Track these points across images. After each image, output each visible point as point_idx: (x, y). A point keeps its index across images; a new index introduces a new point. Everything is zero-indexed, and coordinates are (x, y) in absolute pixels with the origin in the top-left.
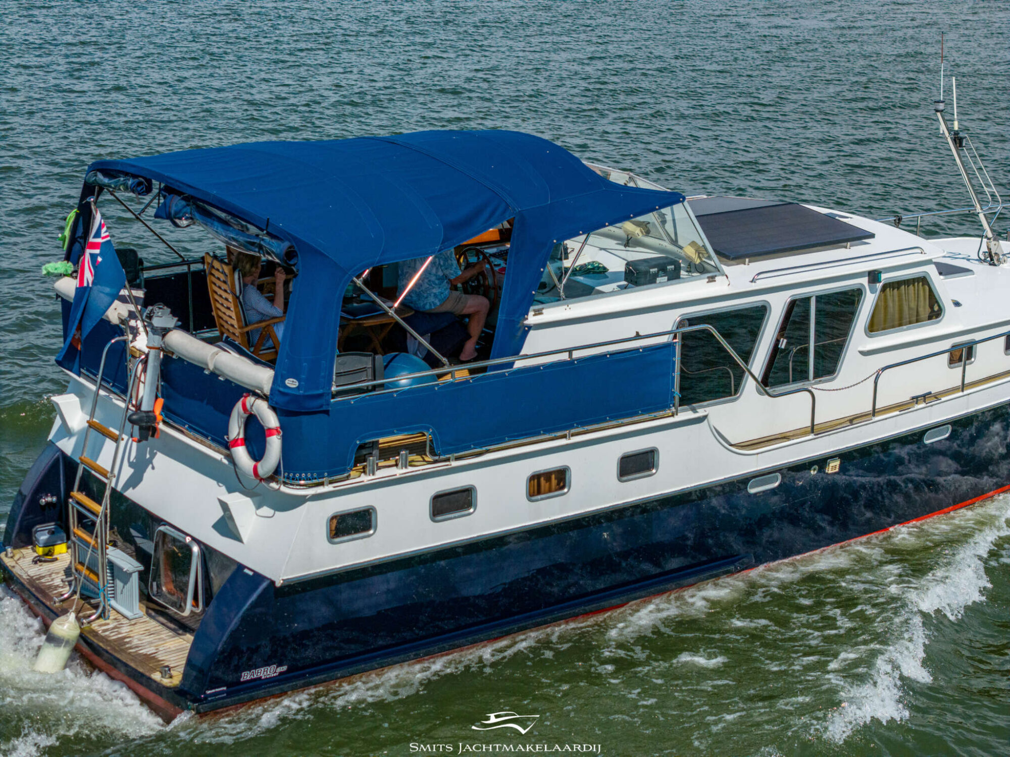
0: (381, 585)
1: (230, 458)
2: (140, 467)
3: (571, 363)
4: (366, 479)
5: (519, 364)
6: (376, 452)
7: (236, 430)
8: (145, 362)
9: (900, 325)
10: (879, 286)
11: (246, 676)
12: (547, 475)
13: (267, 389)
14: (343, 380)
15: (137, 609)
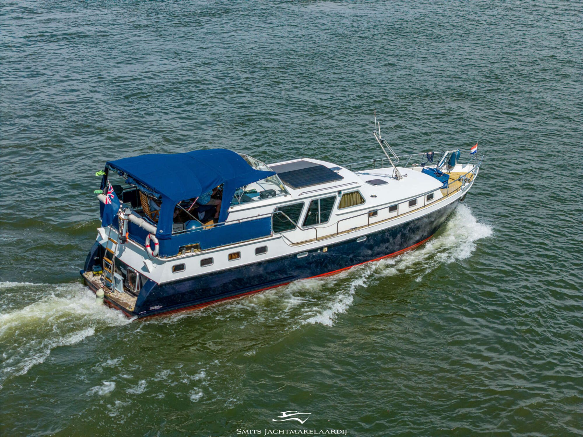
0: (188, 284)
1: (146, 250)
2: (121, 251)
3: (239, 223)
4: (182, 256)
5: (226, 224)
6: (185, 249)
7: (147, 243)
8: (123, 222)
9: (350, 206)
10: (341, 195)
11: (151, 308)
12: (234, 254)
13: (155, 233)
14: (175, 230)
15: (122, 290)
